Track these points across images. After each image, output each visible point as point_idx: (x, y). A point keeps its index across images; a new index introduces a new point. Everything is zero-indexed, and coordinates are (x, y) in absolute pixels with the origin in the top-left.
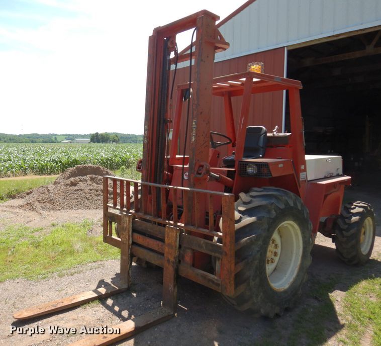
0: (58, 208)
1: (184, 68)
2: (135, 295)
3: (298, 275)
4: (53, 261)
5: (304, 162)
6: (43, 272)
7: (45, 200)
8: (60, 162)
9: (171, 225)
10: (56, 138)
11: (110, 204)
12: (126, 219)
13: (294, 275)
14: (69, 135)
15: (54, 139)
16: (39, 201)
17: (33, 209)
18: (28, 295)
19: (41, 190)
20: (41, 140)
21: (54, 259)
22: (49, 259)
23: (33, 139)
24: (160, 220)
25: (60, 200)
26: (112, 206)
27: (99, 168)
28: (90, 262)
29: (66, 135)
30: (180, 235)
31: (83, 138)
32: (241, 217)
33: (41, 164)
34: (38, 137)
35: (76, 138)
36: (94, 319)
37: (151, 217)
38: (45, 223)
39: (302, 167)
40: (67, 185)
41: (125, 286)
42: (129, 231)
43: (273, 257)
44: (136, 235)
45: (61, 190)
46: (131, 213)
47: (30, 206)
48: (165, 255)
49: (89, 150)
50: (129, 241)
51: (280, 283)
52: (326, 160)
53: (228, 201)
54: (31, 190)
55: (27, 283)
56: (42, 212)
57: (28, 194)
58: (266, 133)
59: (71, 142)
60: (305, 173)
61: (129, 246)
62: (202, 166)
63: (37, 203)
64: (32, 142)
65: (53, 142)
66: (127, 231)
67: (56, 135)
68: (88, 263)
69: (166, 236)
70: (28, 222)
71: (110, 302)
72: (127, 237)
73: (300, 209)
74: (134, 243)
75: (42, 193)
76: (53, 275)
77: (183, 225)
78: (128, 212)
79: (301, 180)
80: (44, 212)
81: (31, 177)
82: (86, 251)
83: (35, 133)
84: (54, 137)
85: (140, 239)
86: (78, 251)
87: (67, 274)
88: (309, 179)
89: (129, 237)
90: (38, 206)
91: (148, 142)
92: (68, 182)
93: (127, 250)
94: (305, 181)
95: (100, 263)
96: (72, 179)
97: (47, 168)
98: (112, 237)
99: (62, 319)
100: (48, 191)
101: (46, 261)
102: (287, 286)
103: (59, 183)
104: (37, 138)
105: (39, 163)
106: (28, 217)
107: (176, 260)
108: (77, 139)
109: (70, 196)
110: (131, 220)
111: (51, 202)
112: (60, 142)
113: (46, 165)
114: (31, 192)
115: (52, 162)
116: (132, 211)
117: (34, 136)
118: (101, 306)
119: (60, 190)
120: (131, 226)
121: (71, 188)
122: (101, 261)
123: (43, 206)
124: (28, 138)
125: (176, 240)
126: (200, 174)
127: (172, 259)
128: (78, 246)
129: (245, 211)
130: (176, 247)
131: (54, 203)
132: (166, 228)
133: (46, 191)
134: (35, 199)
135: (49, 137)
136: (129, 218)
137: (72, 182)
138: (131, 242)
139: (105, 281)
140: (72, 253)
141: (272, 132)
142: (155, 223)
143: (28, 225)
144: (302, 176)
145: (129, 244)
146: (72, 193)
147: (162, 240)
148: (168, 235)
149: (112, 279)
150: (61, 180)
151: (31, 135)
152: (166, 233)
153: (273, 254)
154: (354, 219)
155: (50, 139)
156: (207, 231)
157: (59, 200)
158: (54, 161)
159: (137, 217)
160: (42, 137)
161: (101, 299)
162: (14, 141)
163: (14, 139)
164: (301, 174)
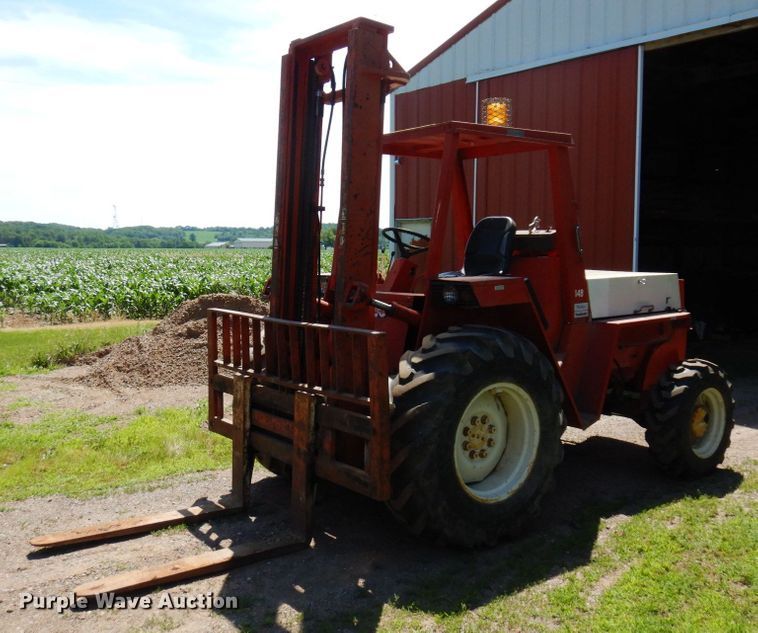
0: (157, 382)
1: (418, 91)
2: (253, 519)
3: (529, 480)
4: (122, 470)
5: (583, 284)
6: (99, 485)
7: (131, 367)
8: (185, 290)
9: (305, 389)
10: (193, 237)
11: (220, 361)
12: (241, 385)
13: (522, 480)
14: (225, 230)
15: (187, 239)
16: (118, 367)
17: (106, 384)
18: (64, 518)
19: (126, 347)
20: (159, 240)
21: (124, 467)
22: (115, 467)
23: (139, 238)
24: (289, 384)
25: (163, 365)
26: (222, 363)
27: (248, 300)
28: (191, 472)
29: (217, 229)
30: (316, 406)
31: (258, 236)
32: (412, 374)
33: (142, 295)
34: (150, 233)
35: (240, 236)
36: (169, 549)
37: (278, 378)
38: (123, 409)
39: (580, 293)
40: (180, 335)
41: (239, 505)
42: (245, 406)
43: (485, 447)
44: (257, 413)
45: (166, 347)
46: (248, 374)
47: (101, 378)
48: (295, 442)
49: (261, 264)
50: (244, 424)
51: (494, 491)
52: (638, 280)
53: (375, 343)
54: (108, 348)
55: (66, 502)
56: (122, 389)
57: (101, 355)
58: (513, 229)
59: (228, 247)
60: (586, 304)
61: (245, 433)
62: (355, 288)
63: (114, 371)
64: (138, 245)
65: (186, 246)
66: (241, 406)
67: (194, 229)
68: (187, 473)
69: (296, 408)
70: (90, 408)
71: (205, 528)
72: (242, 417)
73: (530, 363)
74: (254, 428)
75: (127, 353)
76: (117, 490)
77: (320, 389)
78: (244, 372)
79: (576, 316)
80: (128, 391)
81: (118, 323)
82: (189, 455)
83: (144, 224)
84: (188, 233)
85: (264, 420)
86: (173, 455)
87: (143, 489)
88: (595, 315)
89: (245, 416)
90: (116, 378)
91: (280, 247)
92: (182, 329)
93: (242, 441)
94: (587, 318)
95: (209, 472)
96: (190, 324)
97: (155, 304)
98: (224, 420)
99: (115, 549)
100: (140, 347)
101: (109, 470)
102: (504, 497)
103: (163, 332)
104: (151, 237)
105: (138, 294)
106: (92, 398)
107: (309, 449)
108: (241, 239)
109: (184, 357)
110: (249, 387)
111: (144, 369)
112: (203, 247)
113: (154, 297)
114: (107, 352)
115: (167, 290)
116: (251, 371)
117: (145, 231)
118: (188, 532)
119: (163, 346)
120: (248, 396)
121: (188, 341)
122: (211, 470)
123: (127, 377)
124: (130, 236)
125: (310, 413)
126: (350, 301)
127: (304, 448)
128: (177, 446)
129: (420, 363)
130: (309, 427)
131: (148, 372)
132: (296, 395)
133: (135, 348)
134: (111, 364)
135: (176, 235)
136: (245, 382)
137: (189, 329)
138: (248, 425)
139: (208, 499)
140: (161, 457)
141: (526, 228)
142: (283, 389)
143: (89, 413)
144: (579, 309)
145: (244, 428)
146: (187, 353)
147: (291, 418)
148: (299, 407)
149: (222, 497)
150: (167, 326)
151: (134, 228)
152: (296, 403)
153: (486, 443)
154: (678, 389)
155: (180, 240)
156: (352, 396)
157: (159, 366)
158: (171, 288)
159: (259, 380)
160: (160, 234)
161: (190, 523)
162: (96, 244)
163: (93, 240)
164: (576, 305)
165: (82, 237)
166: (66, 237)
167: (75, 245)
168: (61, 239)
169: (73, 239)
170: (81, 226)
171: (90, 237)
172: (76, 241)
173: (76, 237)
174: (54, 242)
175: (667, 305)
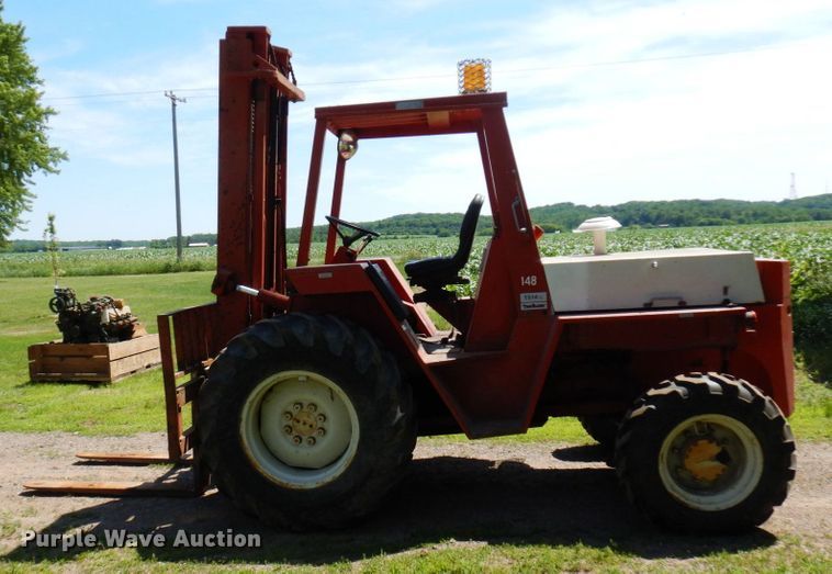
3: (345, 476)
5: (537, 270)
13: (337, 474)
23: (820, 209)
39: (529, 281)
51: (309, 479)
60: (544, 295)
64: (818, 218)
94: (543, 311)
102: (311, 486)
124: (809, 207)
144: (529, 301)
153: (315, 430)
162: (765, 218)
163: (764, 214)
164: (522, 296)
165: (751, 212)
166: (732, 212)
167: (741, 222)
168: (726, 216)
169: (740, 214)
170: (752, 201)
171: (759, 212)
172: (742, 217)
173: (743, 213)
174: (720, 219)
175: (726, 297)
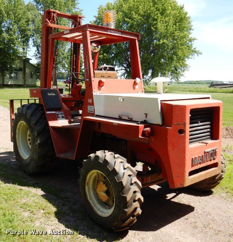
39: (90, 101)
94: (93, 114)
164: (88, 106)
175: (145, 119)
